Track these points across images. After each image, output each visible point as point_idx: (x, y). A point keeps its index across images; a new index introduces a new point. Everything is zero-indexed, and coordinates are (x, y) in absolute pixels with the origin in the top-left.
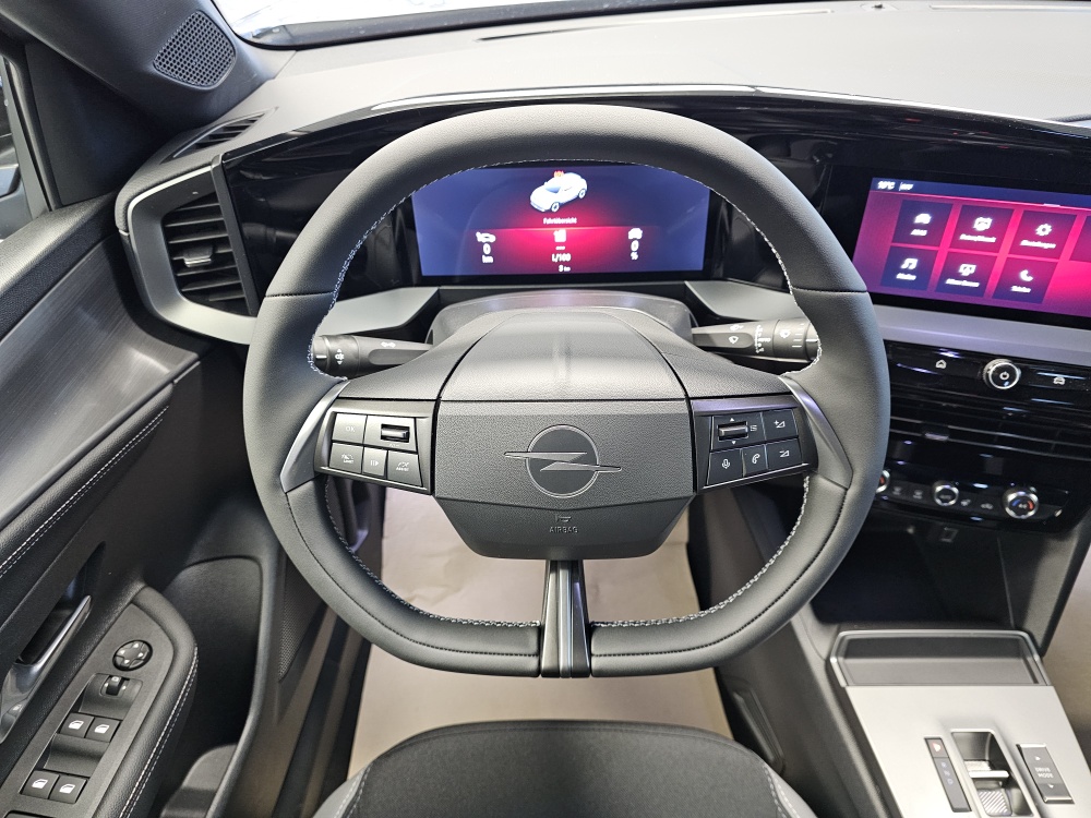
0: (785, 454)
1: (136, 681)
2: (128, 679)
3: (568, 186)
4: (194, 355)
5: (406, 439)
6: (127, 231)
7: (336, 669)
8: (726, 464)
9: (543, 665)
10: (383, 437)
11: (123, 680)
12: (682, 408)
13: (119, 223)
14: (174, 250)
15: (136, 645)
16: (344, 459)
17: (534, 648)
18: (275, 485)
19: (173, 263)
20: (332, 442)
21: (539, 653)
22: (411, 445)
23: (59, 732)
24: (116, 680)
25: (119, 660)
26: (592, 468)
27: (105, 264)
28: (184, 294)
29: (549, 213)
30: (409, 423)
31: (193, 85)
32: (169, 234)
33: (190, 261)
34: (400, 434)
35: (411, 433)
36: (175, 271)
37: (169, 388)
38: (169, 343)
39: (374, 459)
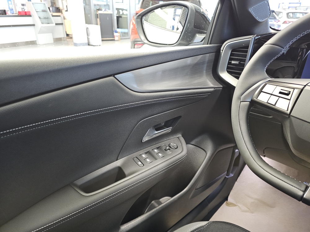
1: (171, 151)
2: (170, 150)
4: (221, 86)
5: (288, 94)
6: (223, 51)
7: (207, 205)
9: (305, 196)
11: (169, 149)
13: (222, 49)
14: (231, 59)
15: (175, 145)
16: (263, 98)
18: (239, 98)
20: (261, 91)
21: (305, 191)
22: (289, 97)
23: (152, 150)
24: (168, 148)
25: (170, 145)
27: (213, 57)
28: (228, 72)
31: (257, 18)
32: (231, 55)
33: (233, 62)
34: (286, 92)
35: (291, 93)
36: (228, 65)
37: (213, 89)
38: (217, 81)
39: (273, 100)
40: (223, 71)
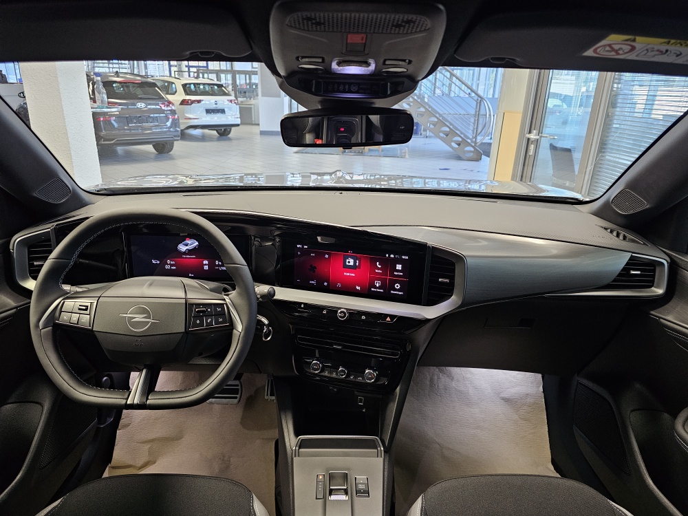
0: (221, 320)
3: (193, 244)
5: (86, 310)
6: (13, 250)
8: (198, 322)
9: (128, 403)
10: (80, 309)
12: (184, 301)
13: (11, 247)
14: (31, 259)
16: (64, 318)
17: (126, 397)
18: (37, 326)
19: (29, 264)
20: (61, 312)
21: (127, 399)
22: (88, 312)
26: (148, 320)
28: (31, 276)
29: (184, 253)
30: (89, 304)
31: (51, 201)
32: (30, 253)
33: (36, 264)
34: (84, 308)
35: (89, 307)
36: (29, 267)
37: (15, 310)
38: (20, 295)
39: (75, 318)
40: (25, 278)
